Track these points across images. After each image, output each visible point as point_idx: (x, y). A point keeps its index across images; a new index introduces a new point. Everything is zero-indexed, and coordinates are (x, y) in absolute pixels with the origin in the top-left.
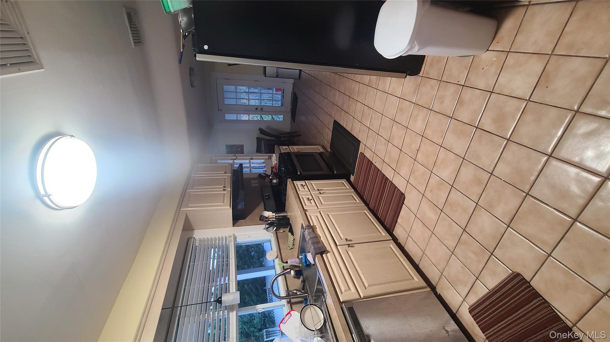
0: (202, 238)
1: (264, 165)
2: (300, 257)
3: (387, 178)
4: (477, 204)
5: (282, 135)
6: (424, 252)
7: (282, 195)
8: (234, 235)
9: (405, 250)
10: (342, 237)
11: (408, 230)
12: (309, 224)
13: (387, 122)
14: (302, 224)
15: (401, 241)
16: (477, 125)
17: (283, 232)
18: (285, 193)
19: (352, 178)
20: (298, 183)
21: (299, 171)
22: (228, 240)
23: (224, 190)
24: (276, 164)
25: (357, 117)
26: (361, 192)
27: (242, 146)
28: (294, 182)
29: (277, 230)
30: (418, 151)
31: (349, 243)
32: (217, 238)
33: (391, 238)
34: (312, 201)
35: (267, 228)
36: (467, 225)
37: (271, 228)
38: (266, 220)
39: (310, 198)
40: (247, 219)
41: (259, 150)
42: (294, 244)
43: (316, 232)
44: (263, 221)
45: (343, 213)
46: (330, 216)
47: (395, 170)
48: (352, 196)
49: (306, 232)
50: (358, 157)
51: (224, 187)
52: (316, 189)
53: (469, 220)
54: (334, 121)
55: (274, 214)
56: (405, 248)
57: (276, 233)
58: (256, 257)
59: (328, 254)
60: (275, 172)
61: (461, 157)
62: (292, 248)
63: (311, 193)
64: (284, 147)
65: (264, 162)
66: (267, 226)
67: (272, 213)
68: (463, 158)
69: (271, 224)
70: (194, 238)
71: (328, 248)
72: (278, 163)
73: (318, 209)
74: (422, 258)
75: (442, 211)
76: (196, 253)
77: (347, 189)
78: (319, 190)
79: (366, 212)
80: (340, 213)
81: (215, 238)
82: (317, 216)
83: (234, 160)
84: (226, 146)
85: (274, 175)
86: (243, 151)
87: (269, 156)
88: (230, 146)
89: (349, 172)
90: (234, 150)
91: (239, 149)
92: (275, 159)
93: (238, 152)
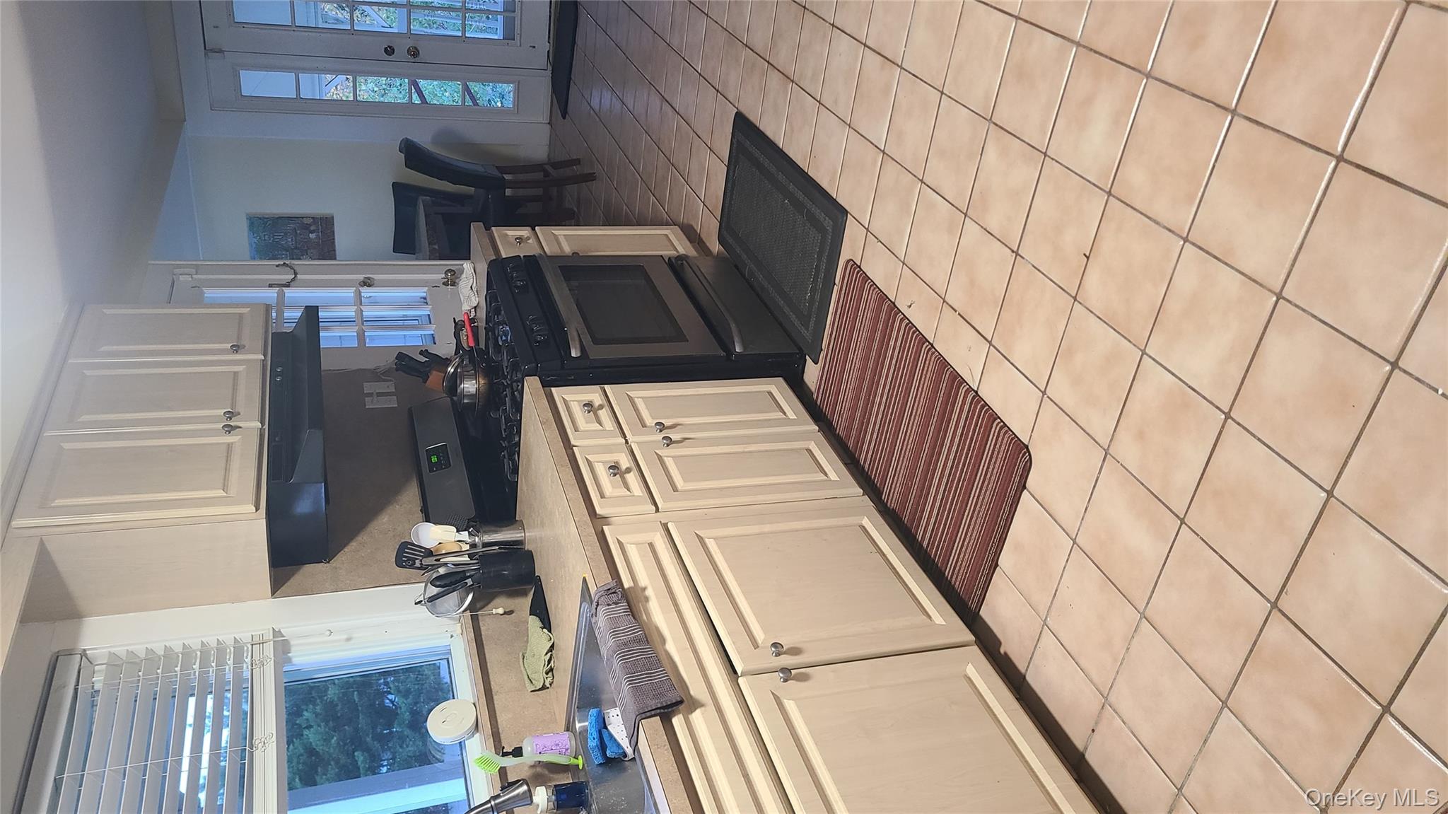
0: (121, 651)
1: (425, 311)
2: (578, 725)
3: (955, 376)
4: (1330, 494)
5: (507, 177)
6: (1106, 698)
7: (504, 449)
8: (277, 633)
9: (1028, 684)
10: (760, 636)
11: (1043, 600)
12: (613, 584)
13: (960, 124)
14: (584, 580)
15: (1012, 646)
16: (1340, 149)
17: (505, 613)
18: (517, 439)
19: (812, 373)
20: (572, 397)
21: (578, 346)
22: (248, 660)
23: (230, 429)
24: (475, 308)
25: (836, 102)
26: (849, 436)
27: (325, 225)
28: (553, 389)
29: (478, 606)
30: (1088, 258)
31: (786, 660)
32: (195, 651)
33: (972, 638)
34: (632, 478)
35: (432, 599)
36: (1284, 586)
37: (453, 598)
38: (427, 561)
39: (625, 462)
40: (342, 558)
41: (404, 244)
42: (551, 670)
43: (645, 617)
44: (412, 567)
45: (767, 528)
46: (711, 544)
47: (990, 343)
48: (809, 451)
49: (601, 621)
50: (837, 282)
51: (230, 415)
52: (650, 422)
53: (1296, 562)
54: (737, 113)
55: (464, 535)
56: (1028, 678)
57: (475, 619)
58: (407, 716)
59: (697, 716)
60: (472, 344)
61: (1270, 290)
62: (544, 688)
63: (627, 442)
64: (513, 232)
65: (425, 298)
66: (434, 591)
67: (454, 529)
68: (1275, 294)
69: (451, 582)
70: (84, 654)
71: (697, 689)
72: (483, 304)
73: (657, 510)
74: (1096, 723)
75: (1183, 522)
76: (92, 724)
77: (789, 422)
78: (661, 427)
79: (866, 522)
80: (755, 529)
81: (187, 652)
82: (651, 545)
83: (285, 291)
84: (251, 218)
85: (467, 356)
86: (333, 243)
87: (450, 271)
88: (267, 218)
89: (800, 349)
90: (290, 240)
91: (312, 233)
92: (471, 287)
93: (309, 251)
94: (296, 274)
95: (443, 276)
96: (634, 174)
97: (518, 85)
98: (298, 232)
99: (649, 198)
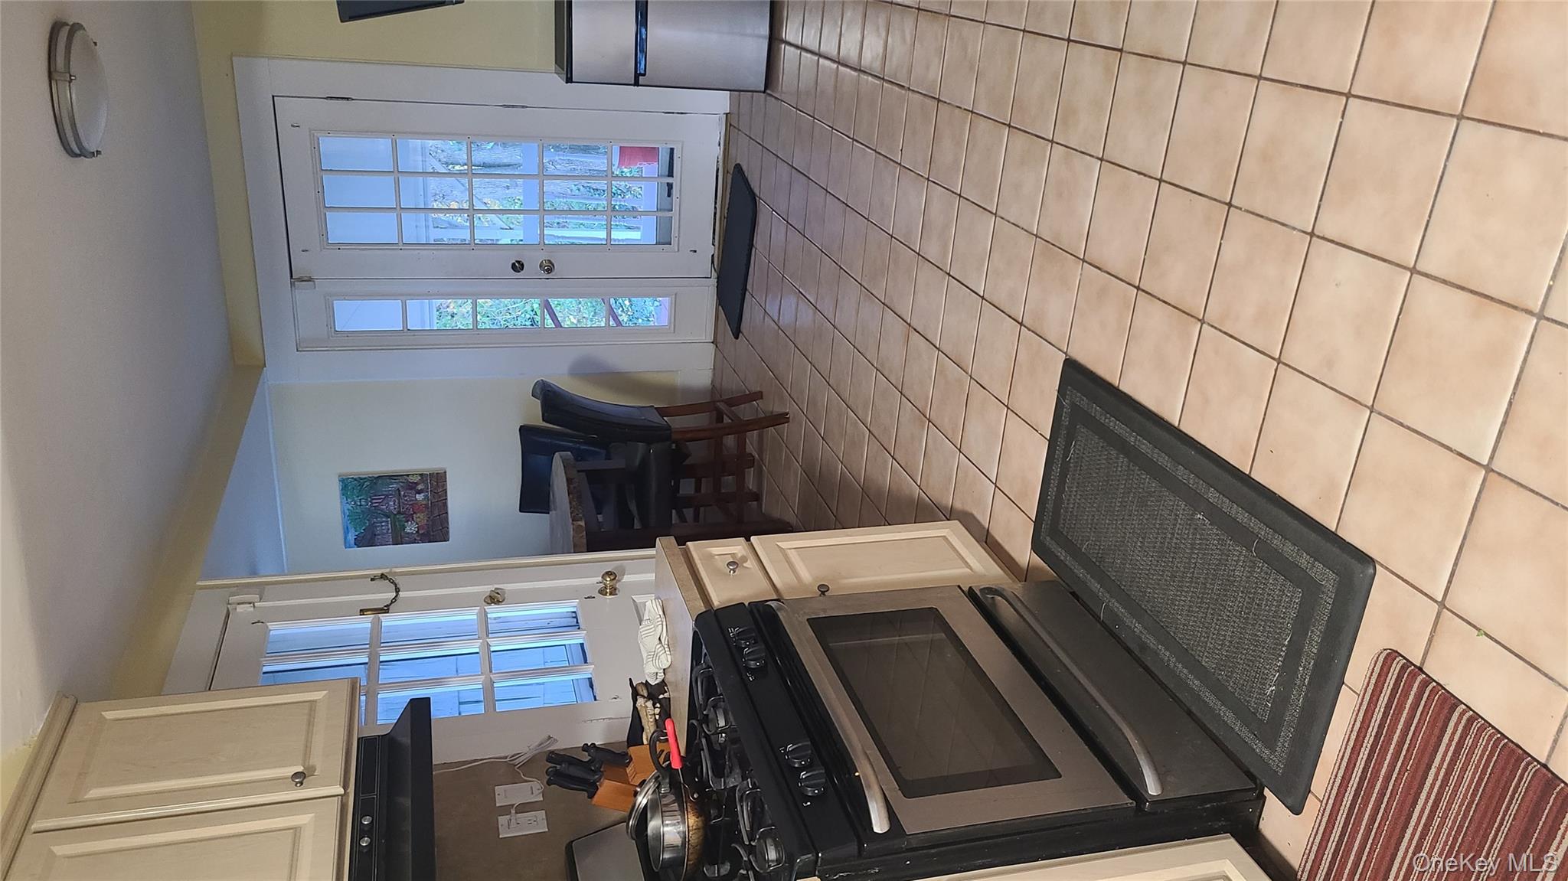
1: (576, 639)
5: (672, 423)
27: (436, 483)
54: (1066, 360)
65: (574, 618)
83: (381, 618)
84: (344, 480)
85: (667, 780)
86: (445, 505)
87: (608, 573)
88: (365, 478)
89: (1251, 776)
90: (392, 503)
91: (419, 493)
92: (660, 639)
93: (414, 515)
94: (397, 591)
95: (600, 579)
96: (857, 423)
97: (676, 298)
98: (402, 493)
99: (886, 462)
